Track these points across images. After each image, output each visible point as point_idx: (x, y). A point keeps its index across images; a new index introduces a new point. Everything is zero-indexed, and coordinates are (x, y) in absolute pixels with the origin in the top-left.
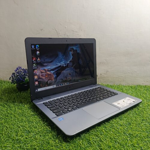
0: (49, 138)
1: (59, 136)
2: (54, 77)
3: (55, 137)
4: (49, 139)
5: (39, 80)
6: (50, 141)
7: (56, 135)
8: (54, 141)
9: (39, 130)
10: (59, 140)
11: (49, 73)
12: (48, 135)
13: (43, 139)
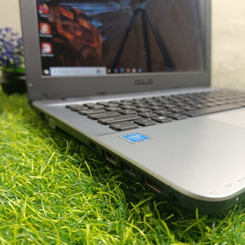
0: (80, 215)
1: (135, 207)
2: (101, 43)
3: (113, 212)
4: (80, 221)
5: (57, 40)
6: (88, 231)
7: (120, 203)
8: (113, 232)
9: (39, 177)
10: (141, 226)
11: (85, 24)
12: (79, 203)
13: (49, 216)
